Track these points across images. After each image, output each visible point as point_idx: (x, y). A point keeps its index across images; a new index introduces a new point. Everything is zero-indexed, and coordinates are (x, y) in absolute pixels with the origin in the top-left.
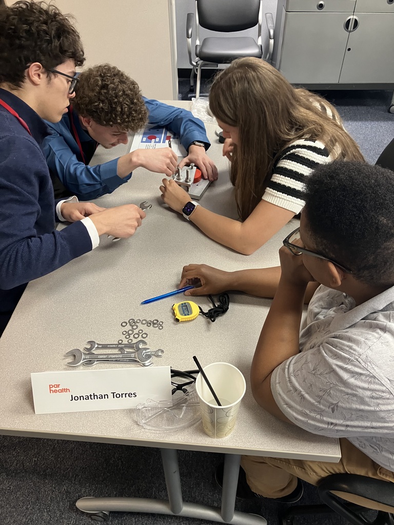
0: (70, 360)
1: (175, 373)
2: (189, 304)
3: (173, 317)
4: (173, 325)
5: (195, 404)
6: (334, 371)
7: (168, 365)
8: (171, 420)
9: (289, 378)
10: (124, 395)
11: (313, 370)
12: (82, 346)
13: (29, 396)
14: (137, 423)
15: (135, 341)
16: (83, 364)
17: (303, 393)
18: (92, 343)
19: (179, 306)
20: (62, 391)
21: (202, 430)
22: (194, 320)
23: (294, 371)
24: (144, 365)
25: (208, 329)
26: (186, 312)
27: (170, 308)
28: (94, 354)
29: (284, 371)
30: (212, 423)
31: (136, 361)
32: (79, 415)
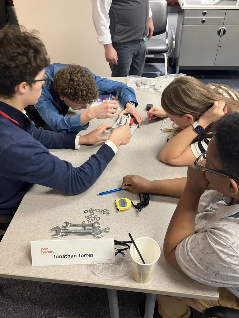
0: (54, 233)
1: (117, 243)
2: (125, 200)
3: (116, 207)
4: (115, 213)
5: (129, 262)
6: (216, 252)
7: (113, 238)
8: (114, 271)
9: (187, 252)
10: (86, 256)
11: (203, 250)
12: (61, 225)
13: (29, 255)
14: (93, 273)
15: (92, 222)
16: (62, 236)
17: (197, 263)
18: (67, 223)
19: (119, 201)
20: (49, 252)
21: (133, 278)
22: (128, 209)
23: (190, 248)
24: (98, 237)
25: (137, 216)
26: (124, 205)
27: (114, 202)
28: (68, 230)
29: (184, 247)
30: (140, 274)
31: (93, 235)
32: (58, 267)
